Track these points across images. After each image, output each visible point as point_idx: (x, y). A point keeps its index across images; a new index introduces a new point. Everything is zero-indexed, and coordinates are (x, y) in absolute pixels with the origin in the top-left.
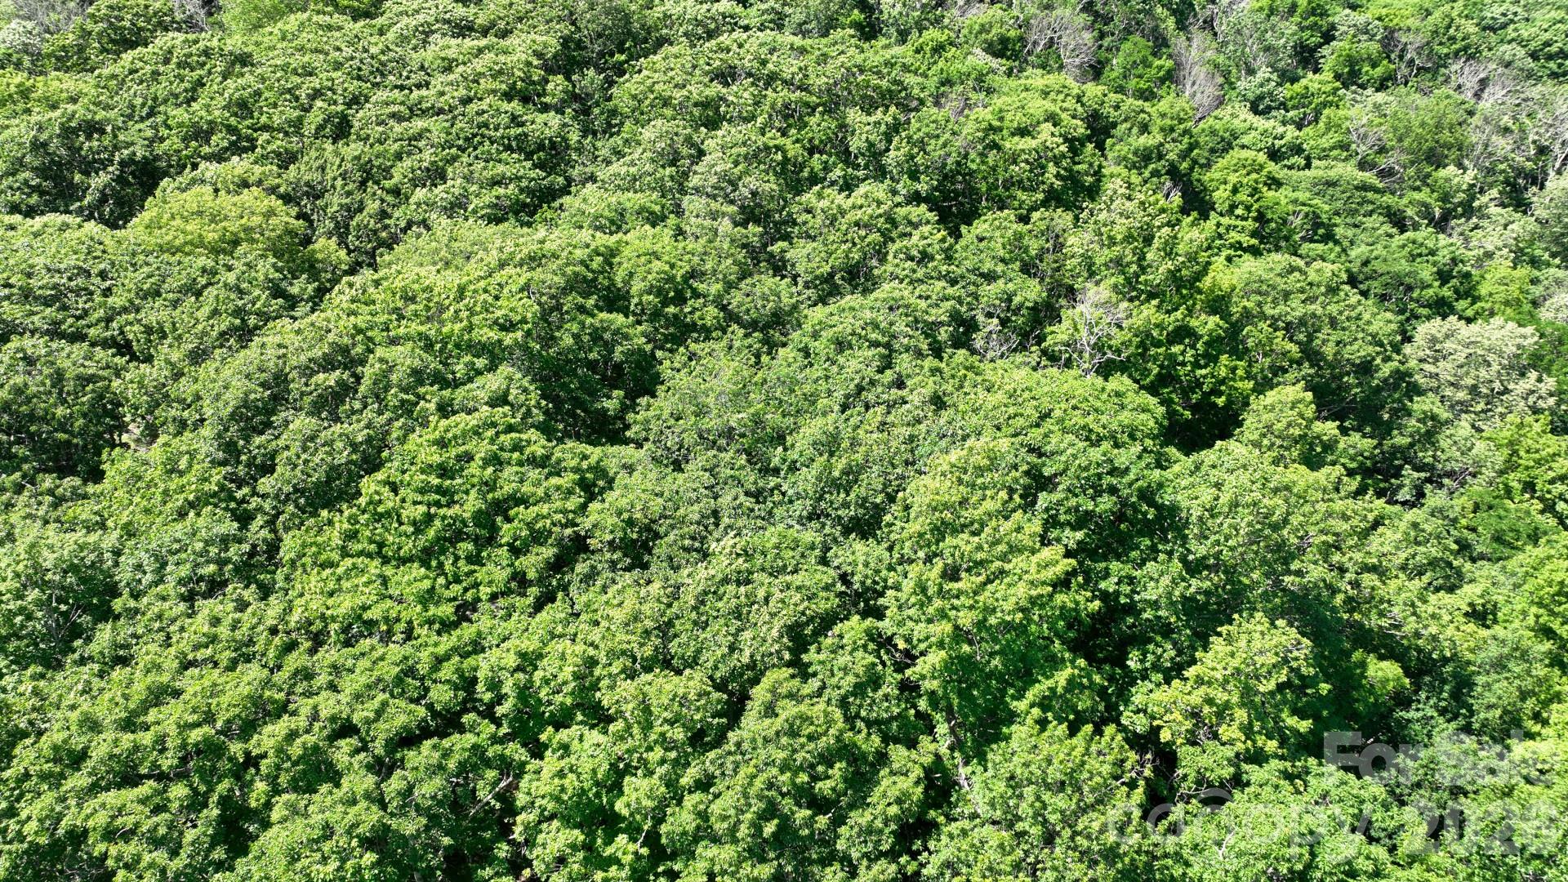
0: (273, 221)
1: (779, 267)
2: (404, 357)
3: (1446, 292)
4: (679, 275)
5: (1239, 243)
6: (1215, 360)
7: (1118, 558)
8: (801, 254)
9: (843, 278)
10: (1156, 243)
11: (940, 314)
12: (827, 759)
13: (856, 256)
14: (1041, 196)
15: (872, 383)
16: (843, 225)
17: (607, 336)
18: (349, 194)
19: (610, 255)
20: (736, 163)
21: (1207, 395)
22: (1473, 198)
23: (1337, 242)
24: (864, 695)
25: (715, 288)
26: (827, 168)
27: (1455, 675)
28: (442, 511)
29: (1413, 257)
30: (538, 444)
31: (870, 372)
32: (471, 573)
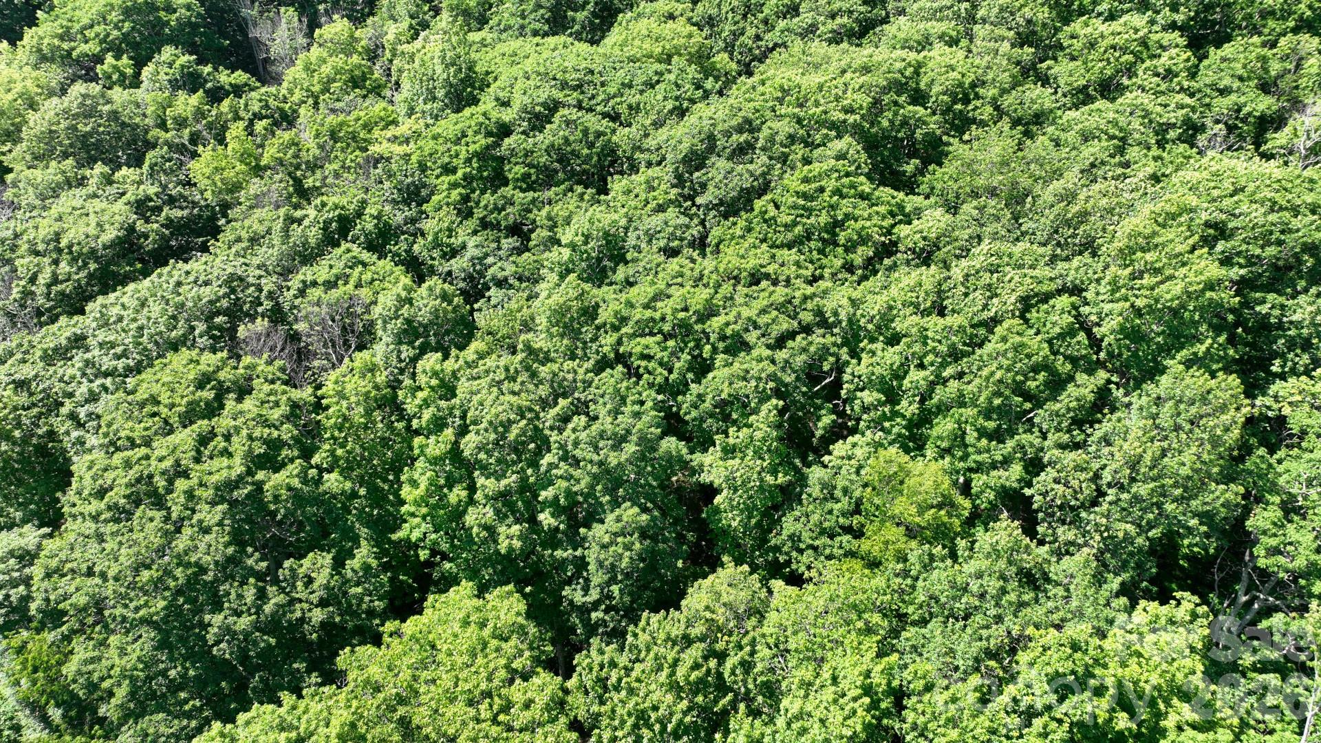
1: (1045, 80)
8: (1064, 71)
11: (1173, 118)
13: (1108, 72)
15: (1103, 163)
16: (1102, 47)
17: (912, 122)
19: (918, 67)
24: (1064, 340)
25: (993, 93)
30: (867, 187)
31: (1104, 156)
32: (819, 259)
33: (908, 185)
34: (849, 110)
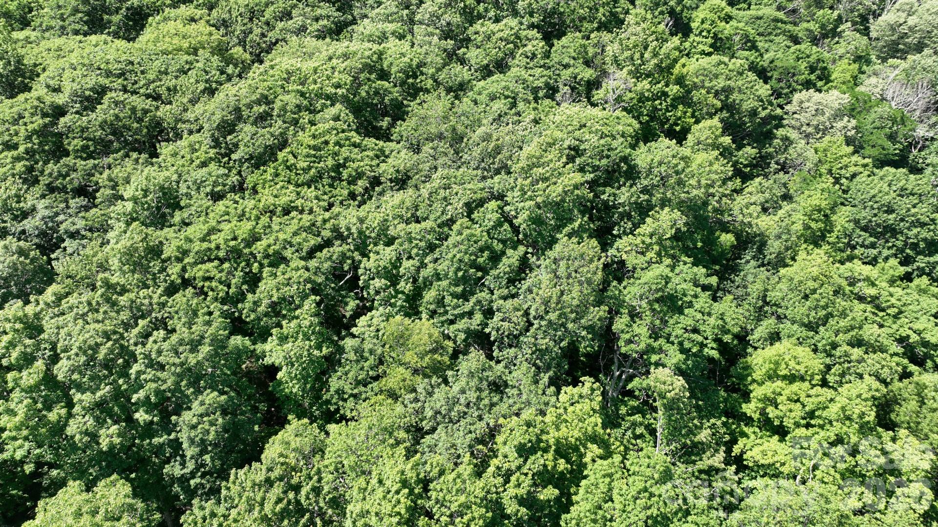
0: (213, 37)
1: (462, 61)
2: (292, 100)
3: (813, 77)
4: (414, 63)
5: (703, 51)
6: (676, 107)
7: (610, 186)
8: (474, 55)
9: (494, 67)
10: (650, 49)
11: (539, 83)
12: (482, 250)
13: (501, 55)
14: (596, 25)
15: (506, 114)
16: (494, 40)
17: (381, 92)
18: (245, 25)
19: (381, 54)
20: (440, 8)
21: (672, 125)
22: (836, 27)
23: (757, 50)
24: (496, 229)
25: (432, 71)
26: (486, 10)
27: (760, 241)
28: (316, 165)
29: (798, 59)
30: (357, 139)
31: (505, 109)
32: (330, 192)
33: (386, 136)
34: (338, 86)
